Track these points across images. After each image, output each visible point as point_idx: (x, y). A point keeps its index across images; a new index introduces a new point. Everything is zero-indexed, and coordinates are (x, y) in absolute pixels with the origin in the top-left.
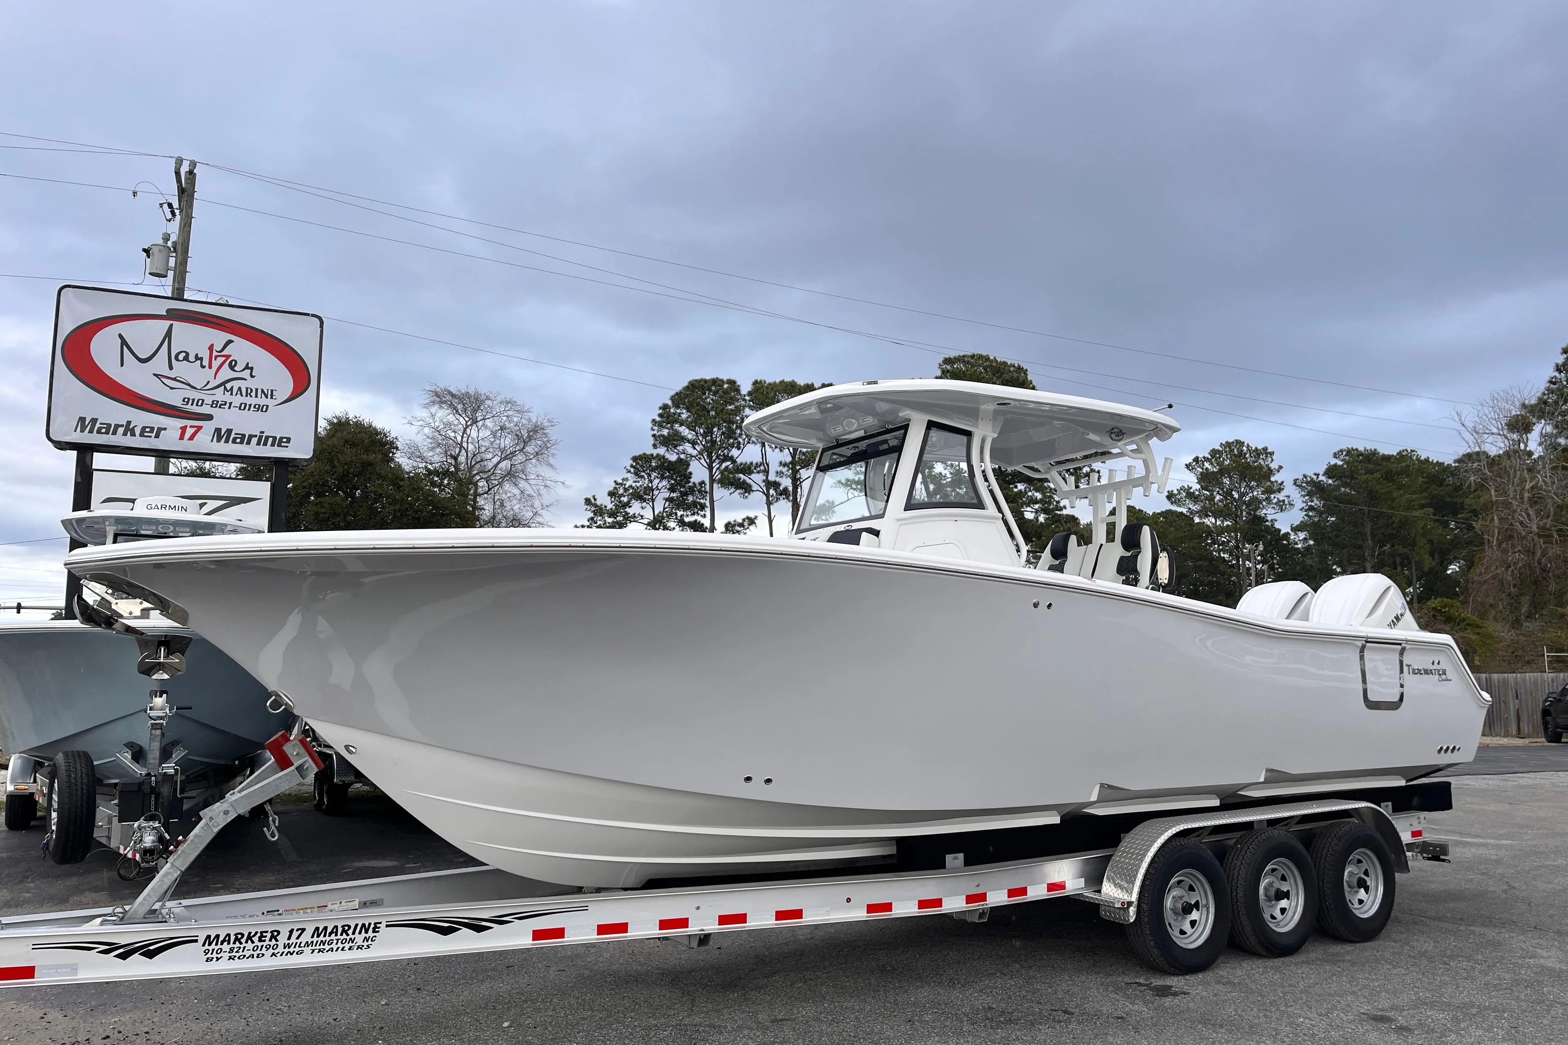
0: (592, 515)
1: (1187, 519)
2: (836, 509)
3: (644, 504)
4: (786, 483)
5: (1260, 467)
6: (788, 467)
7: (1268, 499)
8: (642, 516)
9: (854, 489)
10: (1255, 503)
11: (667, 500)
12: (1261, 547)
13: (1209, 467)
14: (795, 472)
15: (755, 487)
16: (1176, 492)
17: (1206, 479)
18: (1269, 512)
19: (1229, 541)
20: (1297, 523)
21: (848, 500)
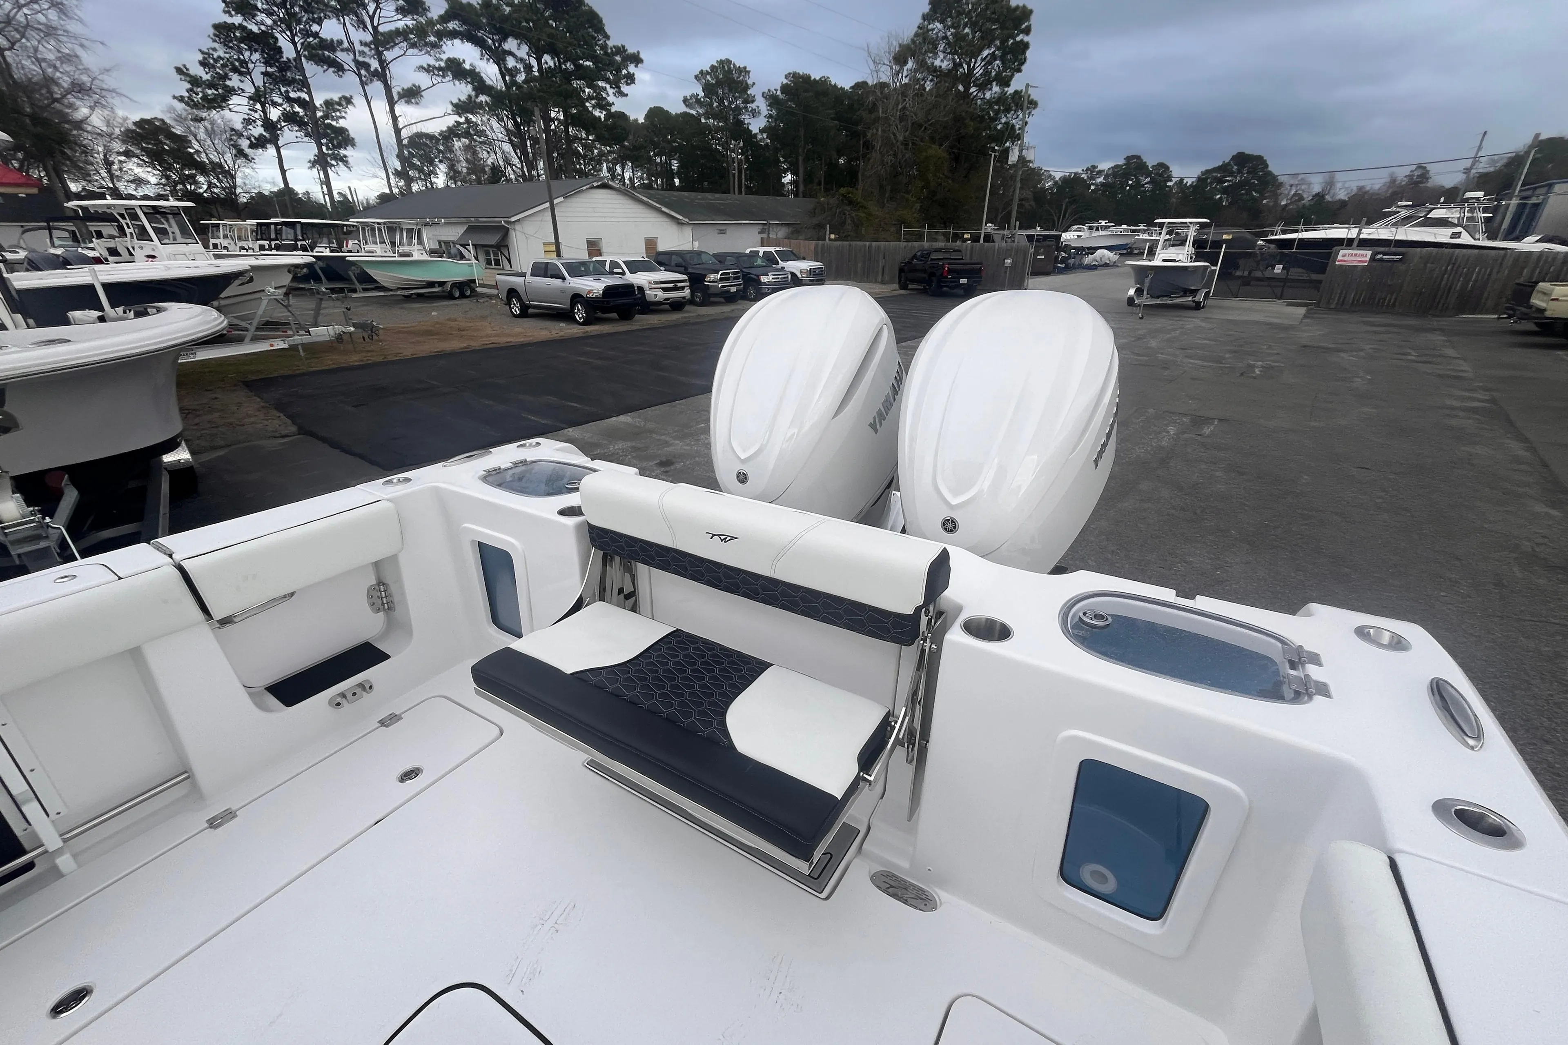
0: (189, 86)
1: (697, 119)
2: (423, 94)
3: (243, 78)
4: (375, 64)
5: (742, 82)
6: (370, 47)
7: (746, 107)
8: (242, 89)
9: (437, 75)
10: (738, 111)
11: (262, 73)
12: (741, 144)
13: (710, 79)
14: (379, 54)
15: (346, 67)
16: (689, 98)
17: (708, 89)
18: (746, 118)
19: (722, 138)
20: (762, 126)
21: (434, 85)
